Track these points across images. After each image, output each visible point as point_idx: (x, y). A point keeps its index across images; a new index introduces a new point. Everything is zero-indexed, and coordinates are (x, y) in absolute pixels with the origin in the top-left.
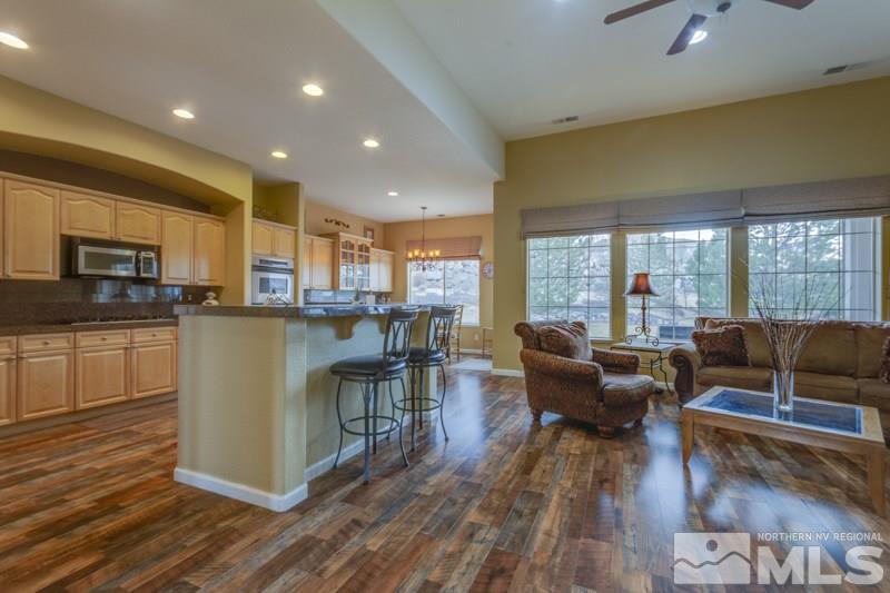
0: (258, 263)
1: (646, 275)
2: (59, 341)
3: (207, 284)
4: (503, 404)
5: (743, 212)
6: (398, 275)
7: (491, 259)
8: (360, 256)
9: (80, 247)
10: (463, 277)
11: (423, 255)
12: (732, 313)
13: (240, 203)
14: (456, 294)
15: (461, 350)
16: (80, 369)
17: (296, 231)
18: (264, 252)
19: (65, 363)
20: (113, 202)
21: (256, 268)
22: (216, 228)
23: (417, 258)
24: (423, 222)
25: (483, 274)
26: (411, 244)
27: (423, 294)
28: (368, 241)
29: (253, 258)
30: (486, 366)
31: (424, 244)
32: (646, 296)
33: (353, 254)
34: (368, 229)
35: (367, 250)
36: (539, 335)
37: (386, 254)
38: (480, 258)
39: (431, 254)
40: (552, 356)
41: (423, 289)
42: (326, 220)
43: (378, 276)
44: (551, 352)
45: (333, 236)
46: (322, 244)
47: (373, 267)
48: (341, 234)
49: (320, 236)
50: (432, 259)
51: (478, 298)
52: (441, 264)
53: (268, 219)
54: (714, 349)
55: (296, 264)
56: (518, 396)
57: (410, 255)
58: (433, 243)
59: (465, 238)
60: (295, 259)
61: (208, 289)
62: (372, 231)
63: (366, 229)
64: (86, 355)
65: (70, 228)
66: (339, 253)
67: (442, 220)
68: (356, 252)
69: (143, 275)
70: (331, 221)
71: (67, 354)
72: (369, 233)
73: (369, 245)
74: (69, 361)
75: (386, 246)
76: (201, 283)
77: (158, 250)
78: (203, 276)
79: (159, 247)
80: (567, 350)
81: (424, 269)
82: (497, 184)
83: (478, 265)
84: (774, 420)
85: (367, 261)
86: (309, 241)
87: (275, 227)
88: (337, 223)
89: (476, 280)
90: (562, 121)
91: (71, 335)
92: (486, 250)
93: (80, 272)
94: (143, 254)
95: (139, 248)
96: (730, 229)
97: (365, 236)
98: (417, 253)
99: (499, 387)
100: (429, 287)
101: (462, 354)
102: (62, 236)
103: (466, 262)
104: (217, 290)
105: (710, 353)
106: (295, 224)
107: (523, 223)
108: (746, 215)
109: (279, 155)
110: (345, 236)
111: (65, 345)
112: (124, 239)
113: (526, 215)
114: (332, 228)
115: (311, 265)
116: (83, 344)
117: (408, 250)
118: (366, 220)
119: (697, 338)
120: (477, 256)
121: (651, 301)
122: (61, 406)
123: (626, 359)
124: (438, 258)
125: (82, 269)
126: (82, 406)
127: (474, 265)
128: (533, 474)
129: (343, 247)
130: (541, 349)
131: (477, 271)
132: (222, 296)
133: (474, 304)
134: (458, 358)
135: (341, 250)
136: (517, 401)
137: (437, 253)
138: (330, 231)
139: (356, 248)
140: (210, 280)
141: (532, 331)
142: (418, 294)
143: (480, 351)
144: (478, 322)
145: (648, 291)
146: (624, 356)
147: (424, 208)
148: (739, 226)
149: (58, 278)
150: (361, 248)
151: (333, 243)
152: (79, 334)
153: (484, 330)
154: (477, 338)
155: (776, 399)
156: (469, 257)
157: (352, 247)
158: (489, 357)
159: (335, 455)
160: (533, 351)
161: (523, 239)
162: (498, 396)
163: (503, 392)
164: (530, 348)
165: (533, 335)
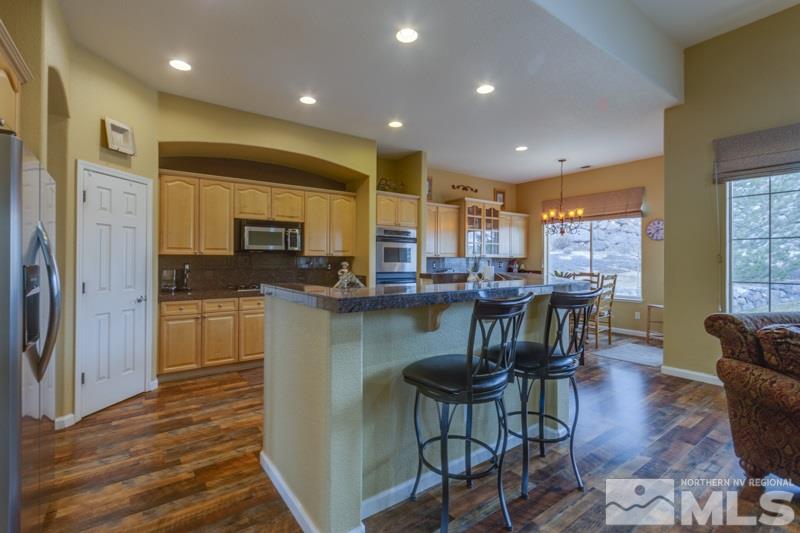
0: (383, 234)
2: (228, 305)
3: (340, 254)
4: (685, 435)
6: (532, 239)
7: (661, 214)
8: (488, 221)
9: (246, 228)
10: (617, 237)
11: (562, 215)
13: (366, 177)
14: (610, 257)
15: (613, 329)
16: (242, 328)
17: (419, 200)
18: (389, 222)
19: (232, 323)
20: (269, 189)
21: (380, 239)
22: (347, 203)
23: (552, 220)
24: (562, 178)
25: (647, 235)
26: (547, 205)
27: (569, 258)
28: (497, 205)
29: (379, 229)
30: (653, 357)
31: (561, 203)
33: (480, 220)
34: (498, 192)
35: (496, 214)
36: (758, 339)
37: (518, 219)
38: (642, 215)
39: (572, 214)
41: (569, 253)
42: (453, 187)
43: (510, 241)
44: (784, 372)
45: (458, 202)
46: (447, 212)
47: (503, 232)
48: (466, 199)
49: (447, 203)
50: (572, 220)
51: (640, 262)
52: (586, 224)
53: (395, 190)
55: (419, 233)
56: (714, 423)
57: (545, 217)
58: (575, 201)
59: (620, 191)
60: (418, 228)
61: (344, 259)
62: (503, 193)
63: (496, 192)
64: (247, 316)
65: (241, 213)
66: (466, 220)
67: (587, 173)
68: (483, 217)
69: (290, 248)
70: (458, 187)
71: (233, 315)
72: (500, 196)
73: (498, 209)
74: (234, 320)
75: (519, 208)
76: (335, 254)
77: (301, 226)
78: (338, 248)
79: (303, 224)
81: (562, 232)
82: (669, 112)
83: (640, 223)
85: (496, 225)
86: (434, 210)
87: (398, 197)
88: (465, 189)
89: (637, 241)
91: (236, 299)
92: (654, 204)
93: (246, 248)
94: (290, 231)
95: (286, 225)
97: (496, 200)
98: (552, 213)
99: (675, 398)
100: (575, 250)
101: (616, 334)
102: (235, 219)
103: (623, 220)
104: (350, 259)
106: (417, 192)
107: (718, 160)
109: (395, 124)
110: (471, 201)
111: (232, 308)
112: (277, 219)
113: (721, 147)
114: (459, 193)
115: (436, 232)
116: (245, 307)
117: (544, 211)
118: (497, 182)
120: (638, 213)
122: (229, 358)
124: (580, 219)
125: (247, 246)
126: (244, 358)
127: (634, 224)
129: (469, 213)
130: (762, 364)
131: (639, 229)
132: (354, 265)
133: (635, 269)
134: (610, 341)
135: (468, 215)
136: (713, 434)
137: (580, 212)
138: (456, 198)
139: (484, 212)
140: (343, 251)
142: (562, 258)
143: (643, 334)
144: (640, 295)
147: (561, 161)
149: (232, 253)
150: (489, 212)
151: (459, 209)
152: (241, 299)
153: (650, 307)
154: (638, 315)
156: (626, 214)
157: (479, 212)
158: (658, 344)
159: (412, 481)
160: (745, 366)
161: (719, 183)
162: (675, 416)
163: (684, 410)
164: (738, 359)
165: (746, 338)
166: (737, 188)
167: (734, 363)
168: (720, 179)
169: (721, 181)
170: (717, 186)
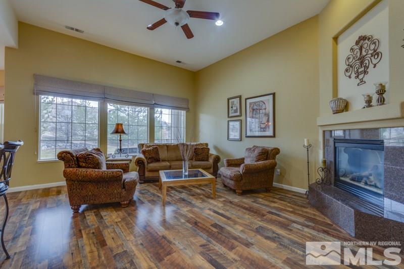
1: (122, 125)
5: (154, 102)
12: (150, 142)
32: (122, 134)
36: (77, 158)
40: (91, 170)
44: (89, 168)
54: (150, 156)
80: (97, 165)
84: (183, 179)
90: (72, 29)
96: (149, 108)
105: (150, 158)
107: (36, 84)
108: (155, 104)
113: (37, 78)
119: (144, 152)
121: (124, 137)
123: (124, 165)
128: (108, 243)
130: (79, 167)
141: (72, 156)
145: (123, 132)
146: (123, 164)
148: (152, 107)
155: (184, 171)
160: (75, 169)
161: (37, 95)
162: (27, 207)
163: (28, 203)
164: (71, 167)
165: (74, 159)
166: (45, 99)
167: (71, 169)
168: (37, 93)
169: (38, 94)
170: (35, 96)
